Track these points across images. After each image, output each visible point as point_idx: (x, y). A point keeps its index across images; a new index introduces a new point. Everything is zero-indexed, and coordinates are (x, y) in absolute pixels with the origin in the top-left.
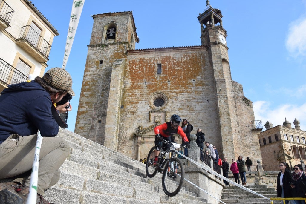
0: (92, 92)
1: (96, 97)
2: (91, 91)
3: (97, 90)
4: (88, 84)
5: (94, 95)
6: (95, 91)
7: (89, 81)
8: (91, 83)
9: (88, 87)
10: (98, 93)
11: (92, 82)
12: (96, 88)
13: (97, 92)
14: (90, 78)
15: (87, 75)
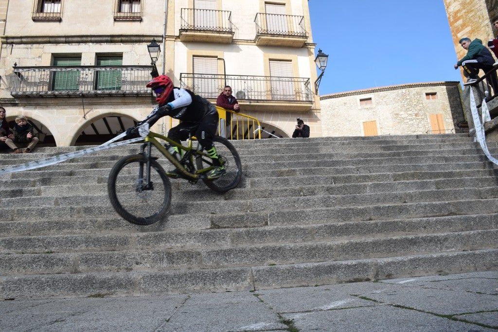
0: (472, 26)
1: (483, 29)
2: (468, 26)
3: (479, 17)
4: (460, 16)
5: (477, 28)
6: (476, 20)
7: (458, 11)
8: (464, 11)
9: (460, 22)
10: (483, 21)
11: (464, 9)
12: (476, 14)
13: (481, 21)
14: (458, 3)
15: (450, 3)
